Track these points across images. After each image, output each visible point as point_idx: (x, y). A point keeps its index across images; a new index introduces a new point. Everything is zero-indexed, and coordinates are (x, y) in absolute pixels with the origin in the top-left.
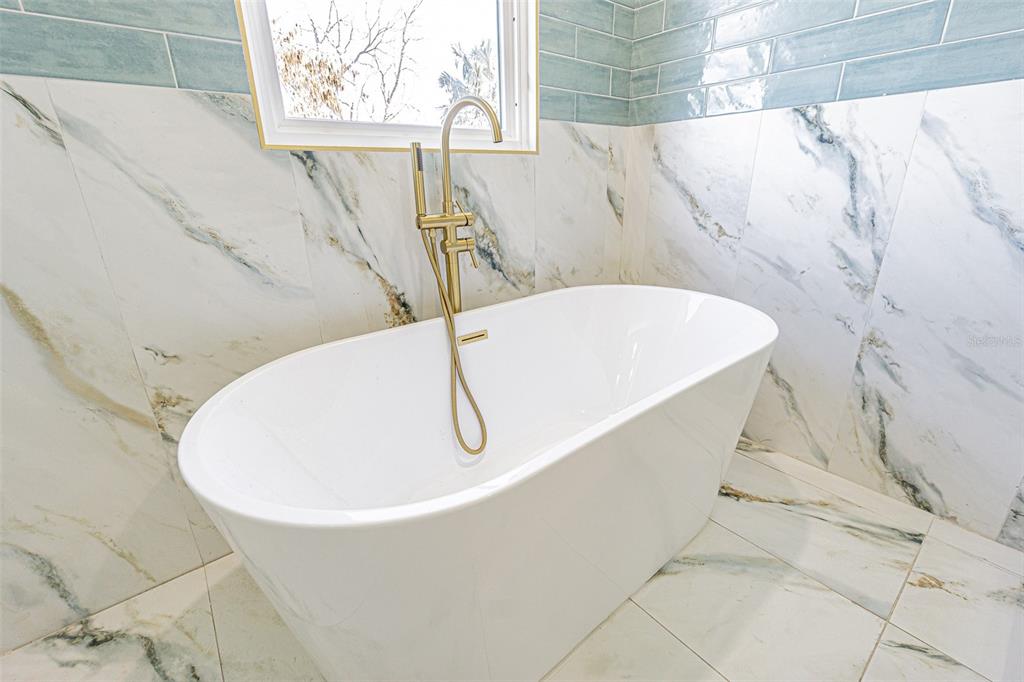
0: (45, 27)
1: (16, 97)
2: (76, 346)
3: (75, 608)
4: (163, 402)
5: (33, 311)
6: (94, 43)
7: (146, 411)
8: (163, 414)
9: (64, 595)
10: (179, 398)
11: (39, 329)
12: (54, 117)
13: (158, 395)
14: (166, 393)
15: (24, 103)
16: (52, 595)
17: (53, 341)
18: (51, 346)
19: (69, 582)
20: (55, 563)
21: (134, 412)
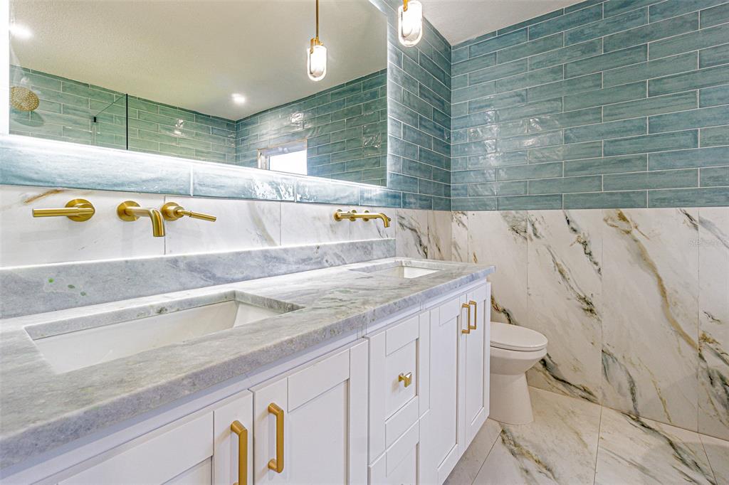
0: (705, 191)
1: (686, 214)
2: (675, 303)
3: (635, 409)
4: (705, 339)
5: (665, 286)
6: (723, 194)
7: (696, 340)
8: (703, 344)
9: (634, 400)
10: (714, 340)
11: (665, 293)
12: (697, 220)
13: (704, 335)
14: (708, 336)
15: (688, 216)
16: (629, 397)
17: (668, 299)
18: (666, 300)
19: (637, 395)
20: (636, 384)
21: (689, 338)
